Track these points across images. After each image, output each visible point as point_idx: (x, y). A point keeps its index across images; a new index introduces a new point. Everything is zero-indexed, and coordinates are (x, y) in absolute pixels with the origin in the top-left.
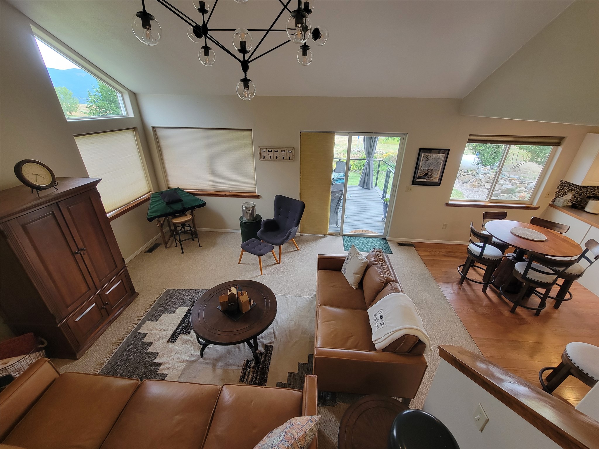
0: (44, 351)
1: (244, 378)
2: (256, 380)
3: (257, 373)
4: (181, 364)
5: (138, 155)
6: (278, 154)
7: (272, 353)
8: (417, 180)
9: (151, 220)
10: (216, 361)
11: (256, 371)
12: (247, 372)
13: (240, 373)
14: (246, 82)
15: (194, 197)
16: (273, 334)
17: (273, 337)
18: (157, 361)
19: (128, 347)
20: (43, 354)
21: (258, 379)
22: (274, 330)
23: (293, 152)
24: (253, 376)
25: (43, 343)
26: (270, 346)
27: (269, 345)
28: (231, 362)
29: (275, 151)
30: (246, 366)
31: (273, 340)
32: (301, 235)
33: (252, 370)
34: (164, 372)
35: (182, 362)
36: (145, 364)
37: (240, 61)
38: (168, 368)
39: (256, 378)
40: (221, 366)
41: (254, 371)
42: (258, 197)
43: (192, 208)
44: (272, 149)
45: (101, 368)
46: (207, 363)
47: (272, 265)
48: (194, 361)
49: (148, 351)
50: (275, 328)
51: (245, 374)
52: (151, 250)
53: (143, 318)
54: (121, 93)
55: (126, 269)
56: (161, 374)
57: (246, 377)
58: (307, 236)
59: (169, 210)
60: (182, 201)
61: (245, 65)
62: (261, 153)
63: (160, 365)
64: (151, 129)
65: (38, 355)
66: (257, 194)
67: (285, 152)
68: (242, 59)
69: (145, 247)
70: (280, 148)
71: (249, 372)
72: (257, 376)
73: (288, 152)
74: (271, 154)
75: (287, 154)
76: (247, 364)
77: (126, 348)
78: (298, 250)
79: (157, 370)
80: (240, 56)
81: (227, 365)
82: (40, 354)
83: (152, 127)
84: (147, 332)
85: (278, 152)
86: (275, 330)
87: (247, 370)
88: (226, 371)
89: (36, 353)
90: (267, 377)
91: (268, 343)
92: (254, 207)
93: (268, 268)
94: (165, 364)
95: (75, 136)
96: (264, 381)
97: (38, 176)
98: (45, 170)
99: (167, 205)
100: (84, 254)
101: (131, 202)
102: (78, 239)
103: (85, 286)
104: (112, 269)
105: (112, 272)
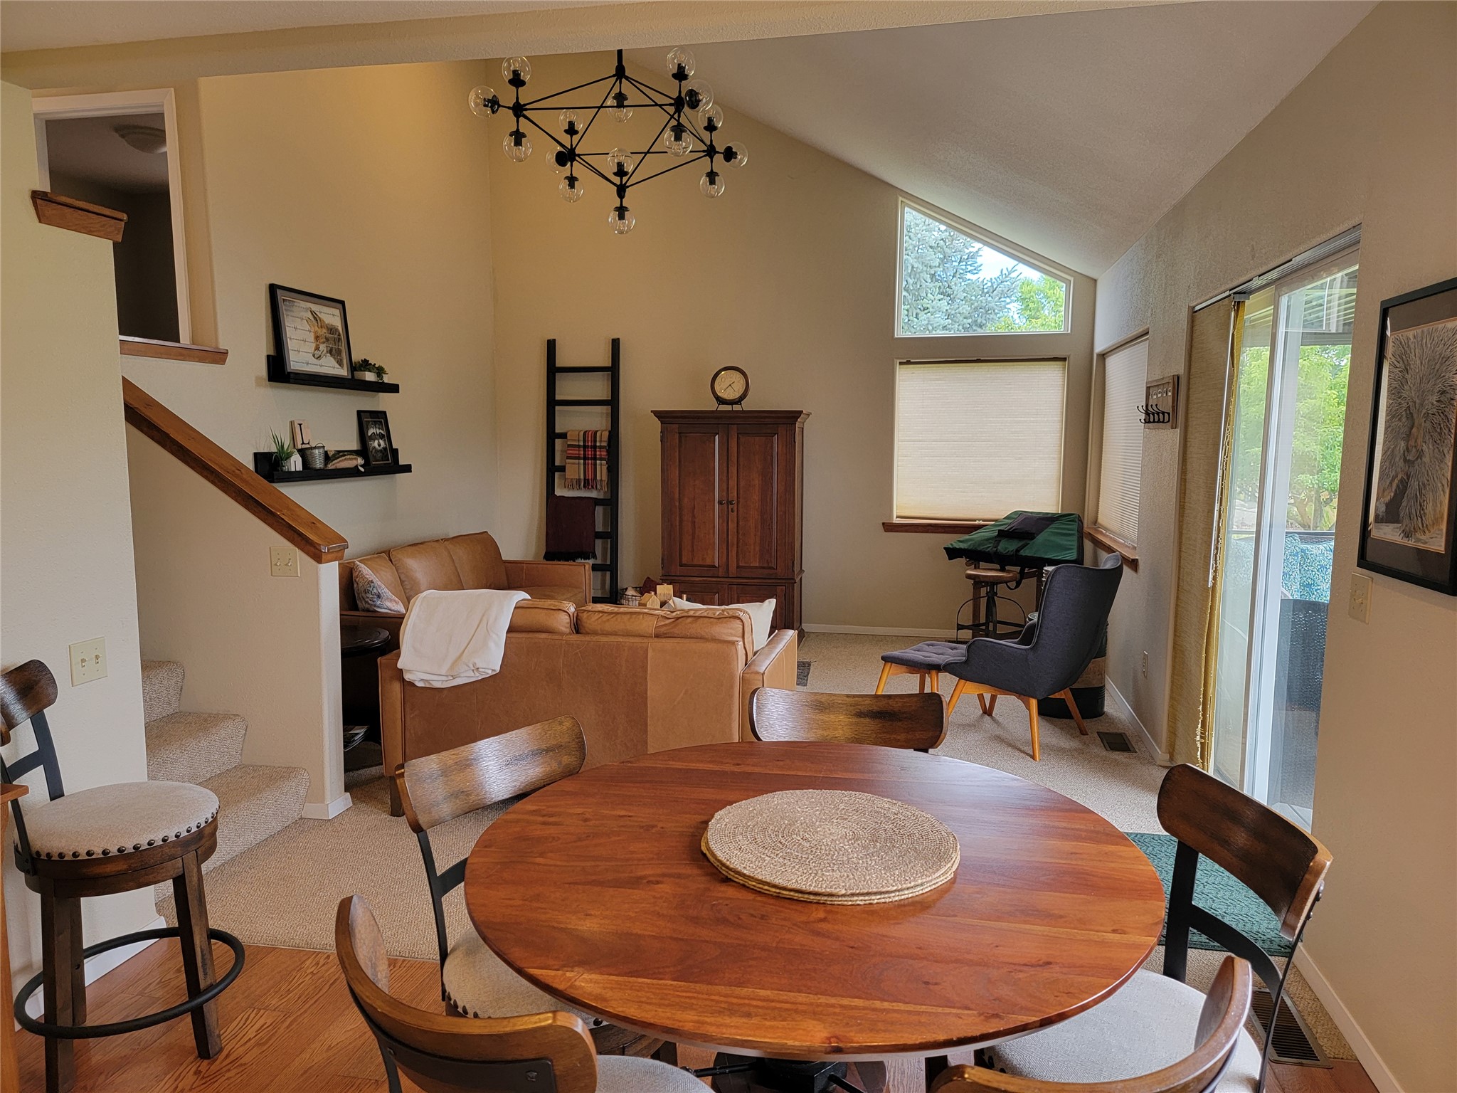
8: (1375, 531)
9: (950, 554)
14: (621, 211)
37: (614, 184)
42: (1135, 565)
61: (621, 190)
64: (1095, 361)
68: (618, 183)
80: (617, 180)
83: (1097, 355)
97: (729, 387)
98: (743, 382)
99: (996, 537)
100: (732, 511)
101: (979, 520)
102: (733, 483)
103: (714, 558)
104: (766, 565)
105: (764, 568)
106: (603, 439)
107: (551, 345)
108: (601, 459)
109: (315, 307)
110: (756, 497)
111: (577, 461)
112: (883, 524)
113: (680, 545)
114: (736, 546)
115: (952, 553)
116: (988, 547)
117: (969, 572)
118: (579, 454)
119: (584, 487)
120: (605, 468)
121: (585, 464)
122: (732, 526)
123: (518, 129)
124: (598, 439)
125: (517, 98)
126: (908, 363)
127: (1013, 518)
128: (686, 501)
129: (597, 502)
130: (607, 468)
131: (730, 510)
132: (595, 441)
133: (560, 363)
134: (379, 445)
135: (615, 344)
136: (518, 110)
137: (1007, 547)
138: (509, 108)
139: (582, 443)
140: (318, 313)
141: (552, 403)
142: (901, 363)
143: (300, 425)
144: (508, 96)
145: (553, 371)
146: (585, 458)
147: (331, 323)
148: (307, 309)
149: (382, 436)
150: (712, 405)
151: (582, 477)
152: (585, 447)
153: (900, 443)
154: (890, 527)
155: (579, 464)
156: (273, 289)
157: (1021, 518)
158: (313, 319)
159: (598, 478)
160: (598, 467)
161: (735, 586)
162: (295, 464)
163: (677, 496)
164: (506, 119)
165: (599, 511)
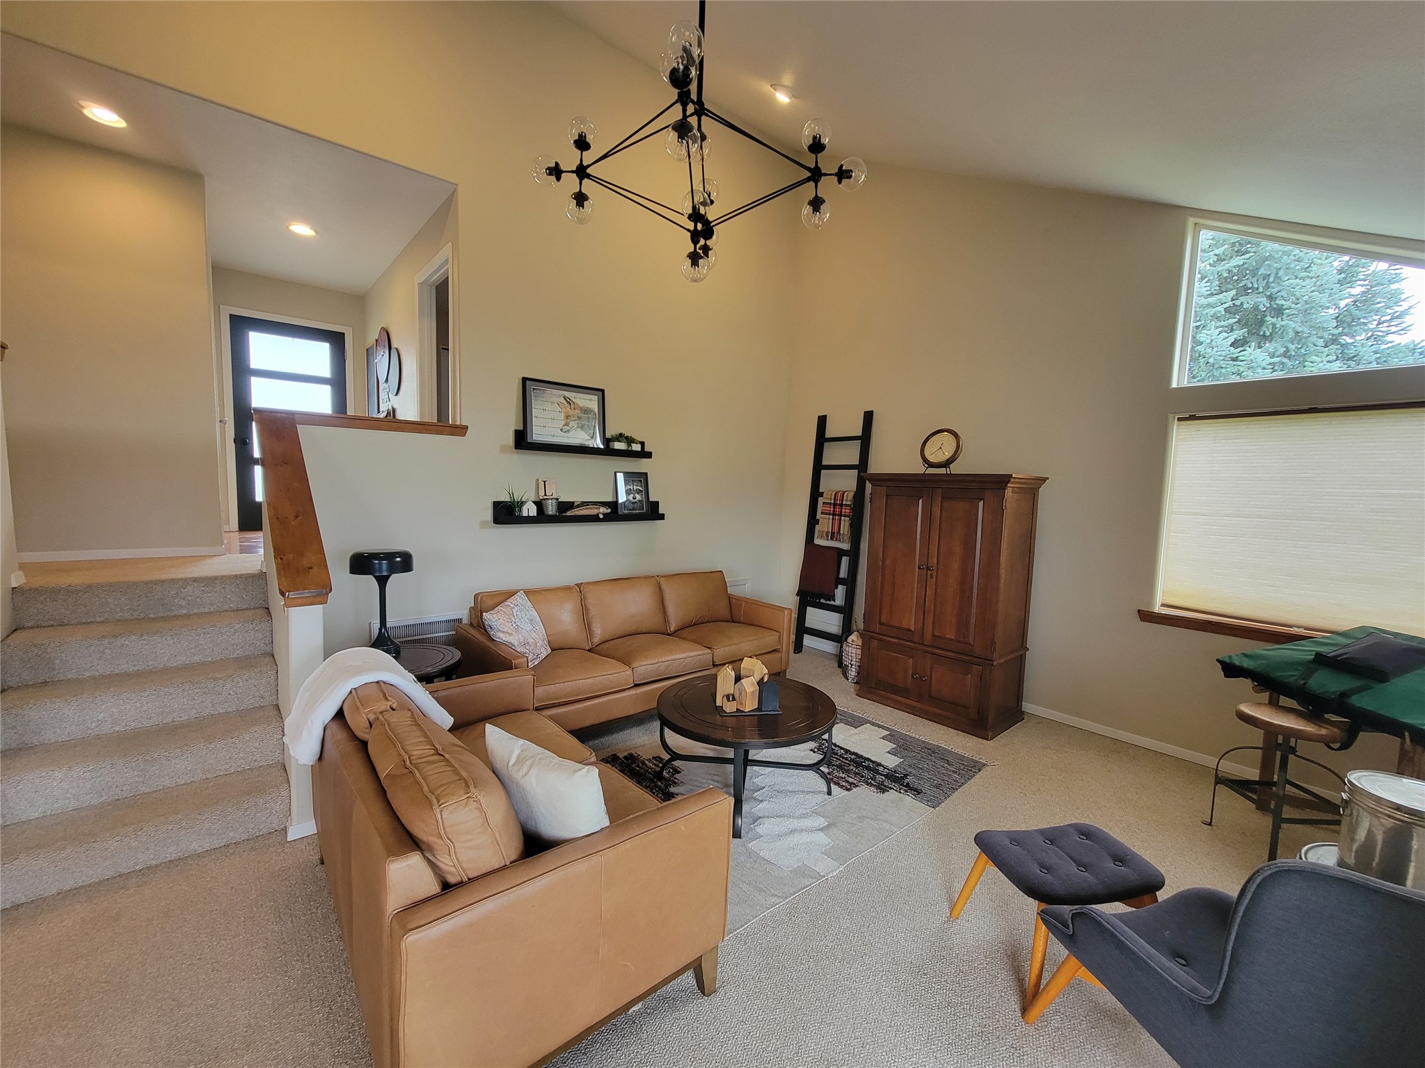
9: (1227, 670)
59: (1288, 675)
60: (1382, 682)
61: (695, 235)
97: (940, 450)
98: (954, 445)
99: (1310, 662)
100: (931, 577)
101: (1299, 627)
102: (934, 549)
103: (910, 621)
104: (962, 639)
105: (959, 642)
106: (848, 499)
108: (845, 516)
109: (567, 394)
110: (956, 565)
111: (828, 516)
112: (1139, 611)
113: (881, 606)
114: (932, 614)
115: (1231, 670)
116: (1291, 677)
117: (1246, 709)
118: (830, 510)
119: (831, 539)
120: (847, 524)
121: (833, 519)
122: (930, 592)
123: (580, 191)
124: (845, 498)
125: (581, 160)
126: (1193, 418)
127: (1354, 638)
128: (888, 561)
129: (841, 553)
130: (850, 524)
131: (929, 576)
132: (842, 500)
133: (827, 434)
134: (634, 498)
135: (869, 417)
136: (581, 172)
137: (1328, 683)
138: (572, 172)
139: (833, 502)
140: (573, 399)
141: (818, 467)
142: (1179, 419)
143: (545, 482)
144: (570, 160)
145: (822, 440)
146: (834, 514)
147: (586, 406)
148: (560, 396)
149: (639, 492)
150: (919, 469)
151: (830, 530)
152: (835, 504)
153: (1173, 516)
154: (1148, 617)
155: (829, 519)
156: (524, 380)
157: (1370, 641)
158: (566, 403)
159: (841, 532)
160: (842, 522)
161: (930, 655)
162: (530, 510)
163: (881, 556)
164: (570, 183)
165: (845, 561)
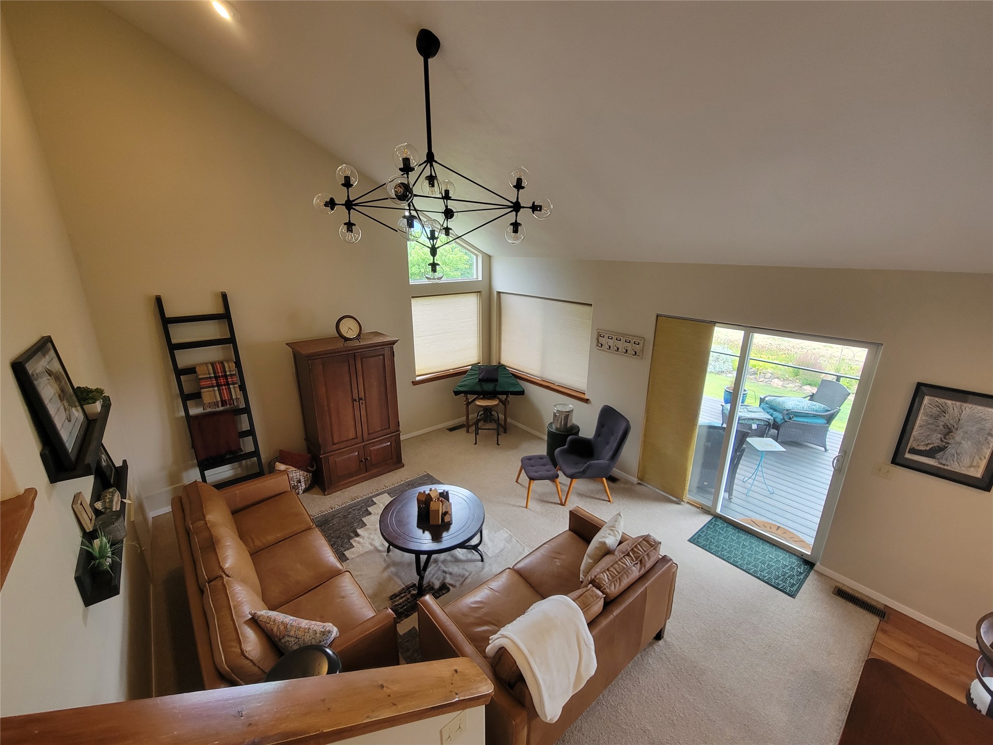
0: (311, 474)
1: (395, 598)
2: (401, 608)
3: (409, 602)
4: (370, 547)
5: (477, 321)
6: (620, 345)
7: (441, 596)
8: (908, 456)
9: (457, 393)
10: (394, 564)
11: (410, 600)
12: (403, 595)
13: (397, 590)
15: (513, 380)
16: (464, 578)
17: (461, 582)
18: (359, 531)
19: (356, 506)
20: (310, 476)
21: (403, 609)
22: (470, 574)
23: (641, 344)
24: (404, 602)
25: (313, 467)
26: (448, 588)
27: (448, 586)
28: (403, 575)
29: (617, 340)
30: (408, 589)
31: (458, 584)
32: (639, 484)
33: (409, 596)
34: (354, 544)
35: (371, 544)
36: (352, 527)
38: (359, 543)
39: (404, 606)
40: (391, 572)
41: (409, 599)
42: (587, 401)
43: (506, 393)
44: (613, 335)
45: (329, 511)
46: (385, 560)
47: (552, 503)
48: (379, 551)
49: (363, 519)
50: (473, 573)
51: (399, 595)
52: (452, 429)
53: (387, 489)
54: (477, 256)
55: (399, 434)
56: (351, 544)
57: (397, 598)
58: (649, 488)
59: (478, 388)
60: (498, 381)
62: (598, 339)
63: (357, 535)
64: (495, 294)
65: (305, 475)
66: (586, 397)
67: (630, 342)
69: (451, 423)
70: (623, 335)
71: (404, 596)
72: (406, 605)
73: (634, 343)
74: (611, 343)
75: (632, 346)
76: (411, 587)
77: (354, 507)
78: (609, 501)
79: (352, 538)
81: (397, 574)
82: (307, 475)
83: (497, 292)
84: (377, 503)
85: (620, 340)
86: (470, 577)
87: (405, 592)
88: (390, 579)
89: (305, 472)
90: (412, 614)
91: (448, 584)
92: (571, 412)
93: (543, 503)
94: (361, 538)
95: (413, 297)
96: (406, 615)
97: (349, 329)
98: (357, 325)
99: (478, 382)
100: (362, 404)
101: (452, 370)
102: (361, 387)
103: (353, 433)
104: (384, 428)
105: (383, 430)
107: (159, 300)
108: (233, 384)
110: (375, 392)
111: (212, 389)
112: (412, 383)
113: (331, 432)
114: (366, 423)
118: (212, 383)
119: (223, 406)
120: (238, 389)
121: (219, 390)
122: (363, 412)
124: (227, 369)
125: (348, 196)
126: (415, 297)
128: (332, 405)
129: (234, 413)
132: (225, 372)
133: (169, 314)
135: (224, 297)
136: (349, 205)
137: (488, 387)
138: (342, 205)
139: (212, 375)
141: (171, 347)
145: (166, 322)
146: (218, 385)
147: (56, 369)
151: (219, 399)
152: (216, 377)
154: (415, 383)
155: (214, 390)
158: (50, 378)
159: (234, 397)
160: (232, 390)
161: (367, 445)
163: (325, 404)
